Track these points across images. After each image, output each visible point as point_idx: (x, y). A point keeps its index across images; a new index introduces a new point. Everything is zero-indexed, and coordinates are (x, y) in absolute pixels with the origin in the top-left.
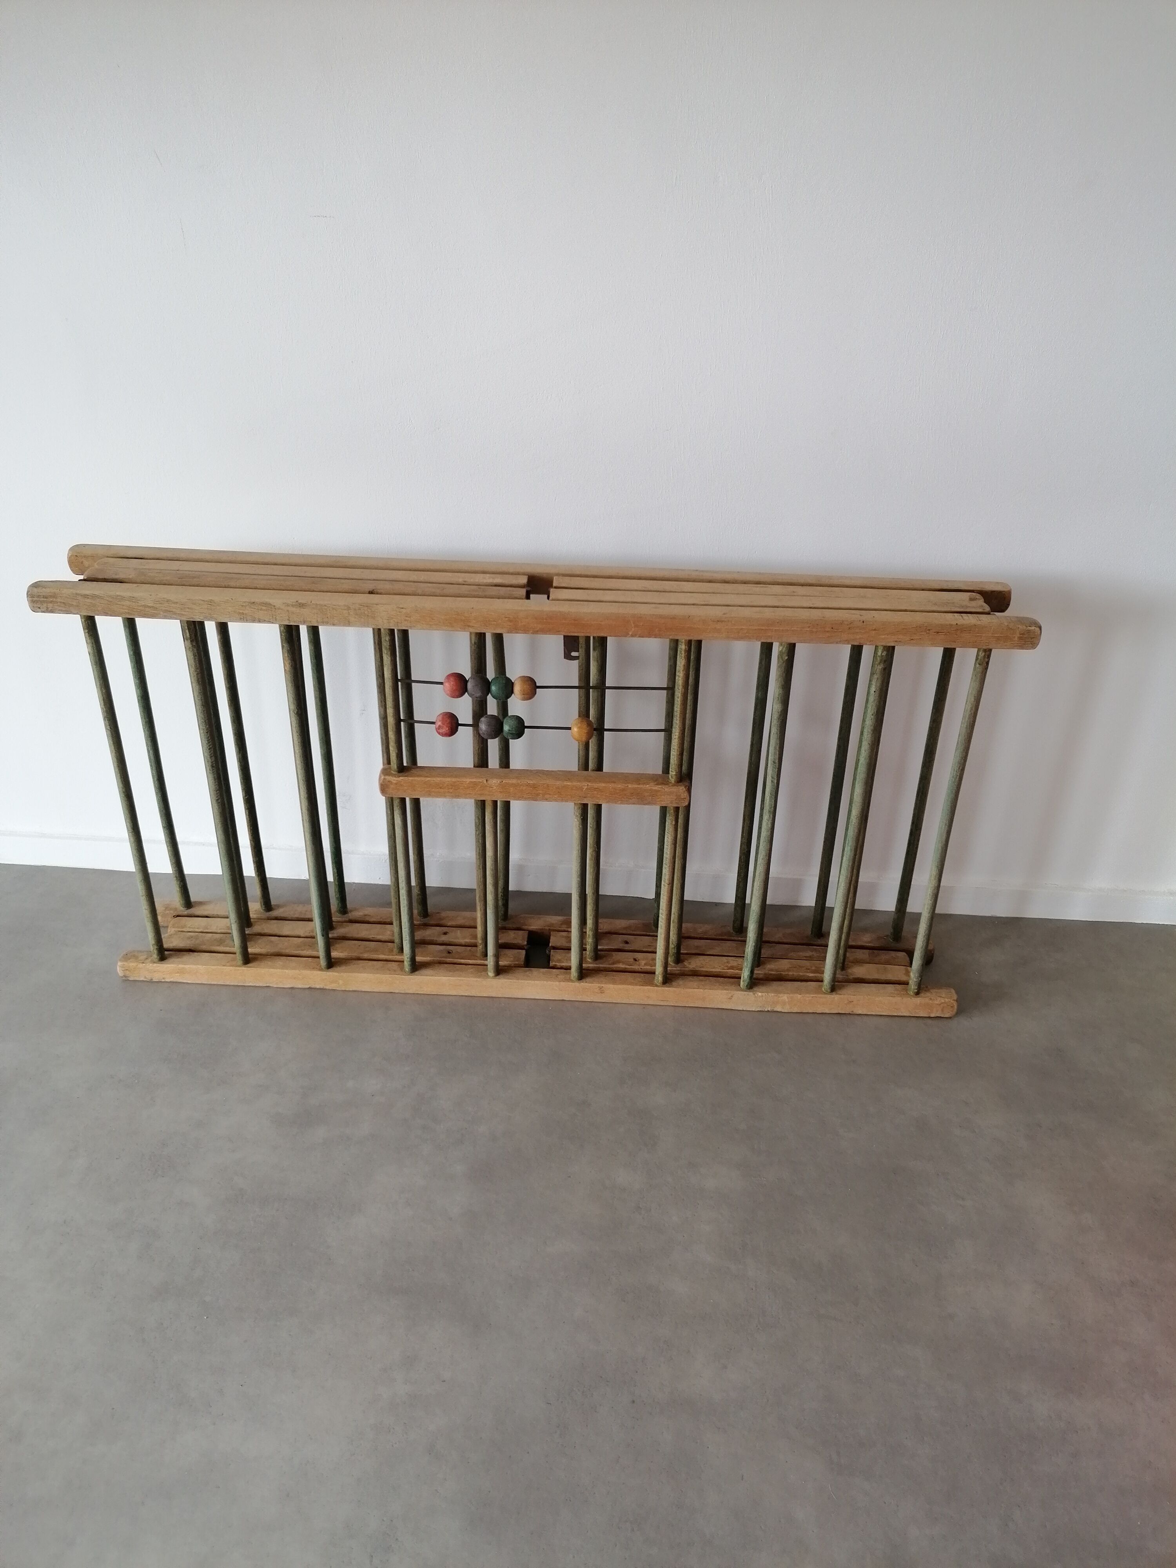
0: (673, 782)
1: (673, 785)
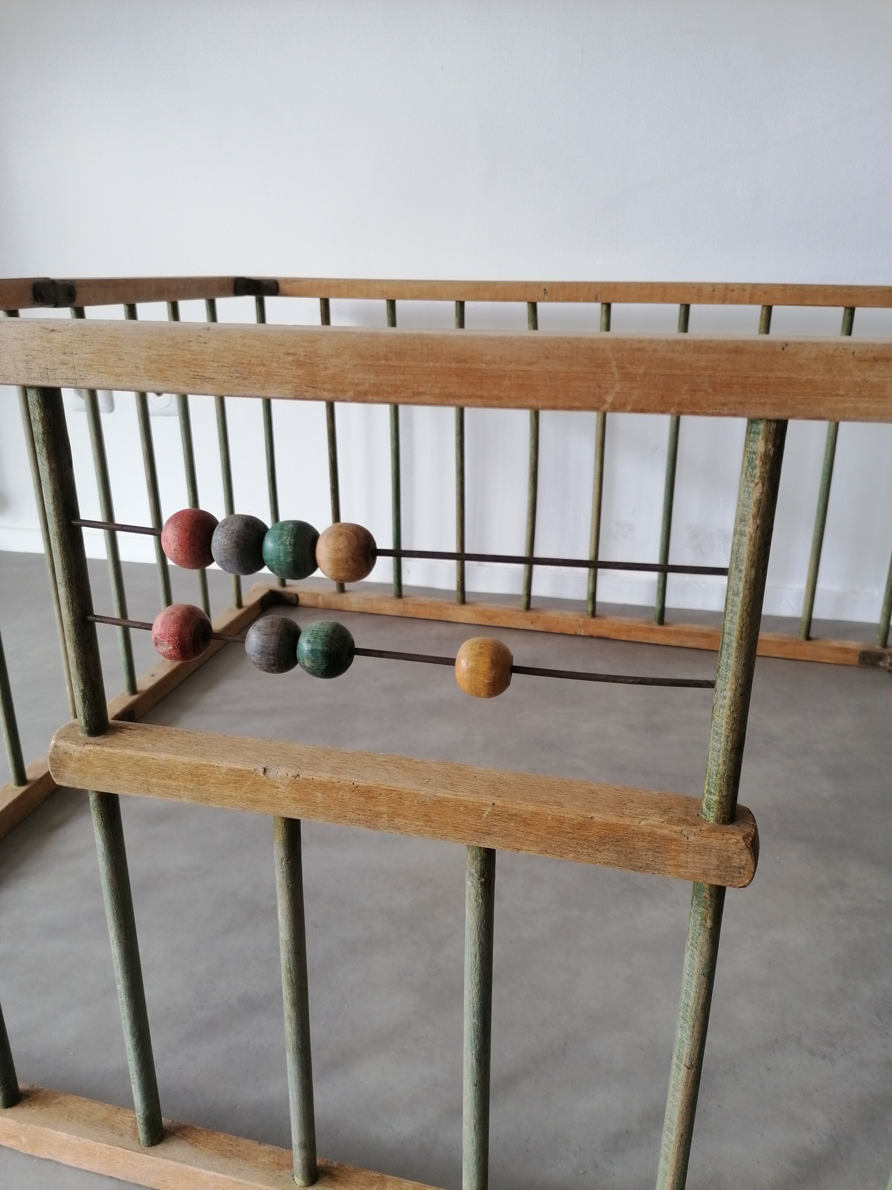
0: (712, 820)
1: (712, 830)
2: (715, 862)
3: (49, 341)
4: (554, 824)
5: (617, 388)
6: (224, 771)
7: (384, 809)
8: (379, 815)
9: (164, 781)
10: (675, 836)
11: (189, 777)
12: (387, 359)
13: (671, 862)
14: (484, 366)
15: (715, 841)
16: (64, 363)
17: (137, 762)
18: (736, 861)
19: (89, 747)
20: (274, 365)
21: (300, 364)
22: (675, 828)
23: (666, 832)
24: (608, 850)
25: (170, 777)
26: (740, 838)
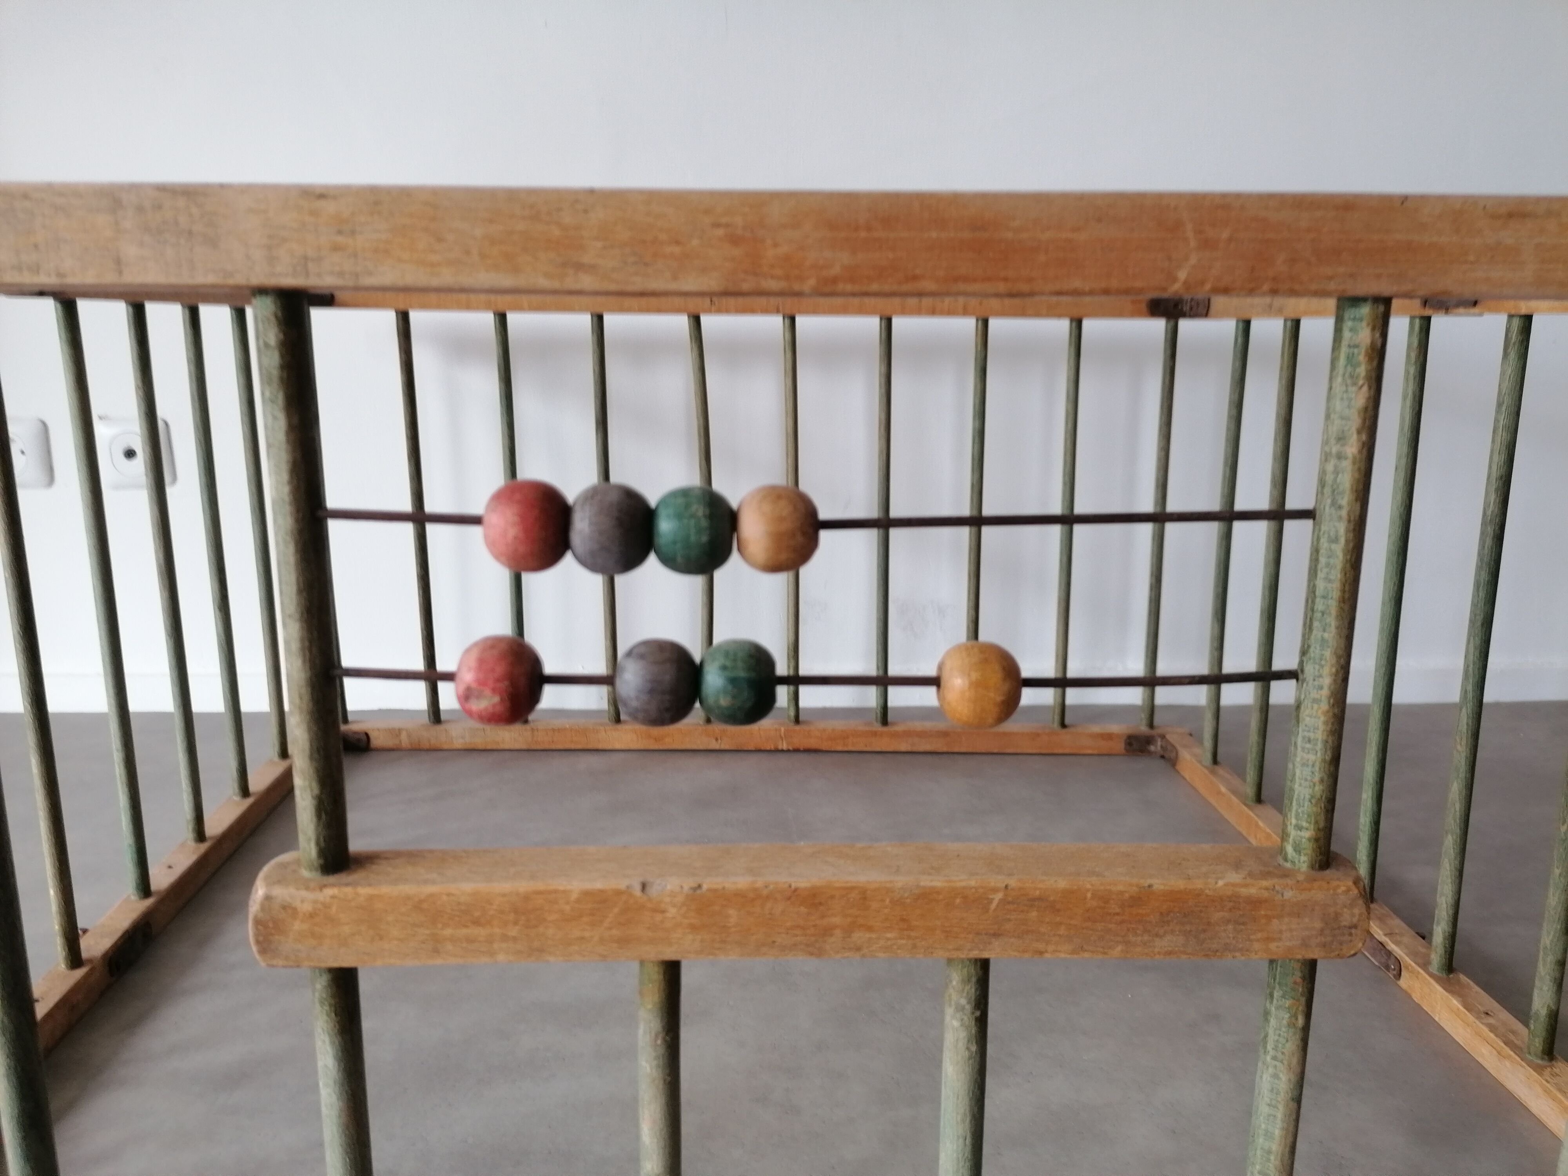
1: (1309, 880)
2: (1318, 925)
3: (314, 213)
4: (1094, 903)
5: (1193, 260)
6: (574, 896)
7: (837, 920)
8: (827, 932)
9: (464, 931)
10: (1266, 894)
11: (512, 917)
12: (869, 229)
13: (1259, 935)
14: (1010, 235)
15: (1318, 894)
16: (336, 248)
17: (418, 905)
18: (1347, 919)
19: (330, 892)
20: (695, 242)
21: (734, 240)
22: (1265, 883)
23: (1253, 891)
24: (1172, 932)
25: (476, 923)
26: (1350, 883)
